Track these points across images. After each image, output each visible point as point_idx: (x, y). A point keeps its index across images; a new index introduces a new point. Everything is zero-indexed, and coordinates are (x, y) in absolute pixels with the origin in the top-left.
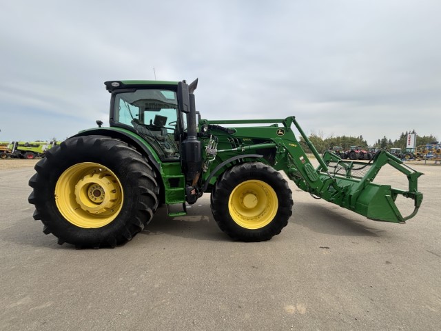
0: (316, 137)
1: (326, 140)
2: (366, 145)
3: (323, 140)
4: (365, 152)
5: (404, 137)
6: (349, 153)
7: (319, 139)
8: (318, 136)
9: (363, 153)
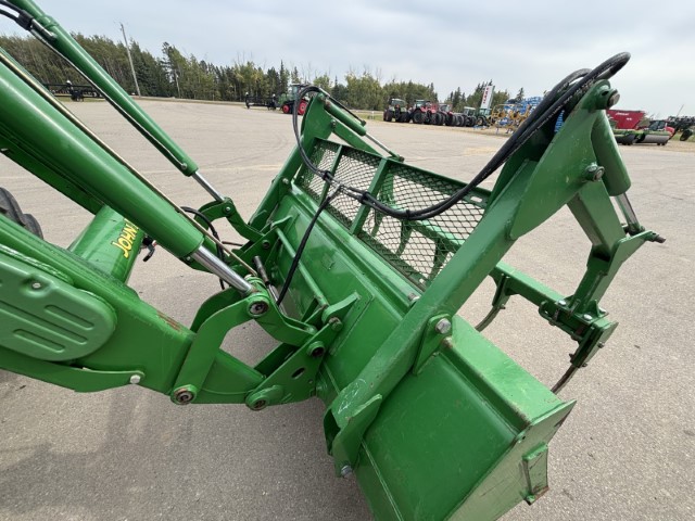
0: (371, 79)
1: (386, 88)
2: (436, 100)
3: (382, 86)
4: (434, 111)
5: (480, 90)
6: (413, 112)
7: (376, 83)
8: (375, 78)
9: (430, 113)
